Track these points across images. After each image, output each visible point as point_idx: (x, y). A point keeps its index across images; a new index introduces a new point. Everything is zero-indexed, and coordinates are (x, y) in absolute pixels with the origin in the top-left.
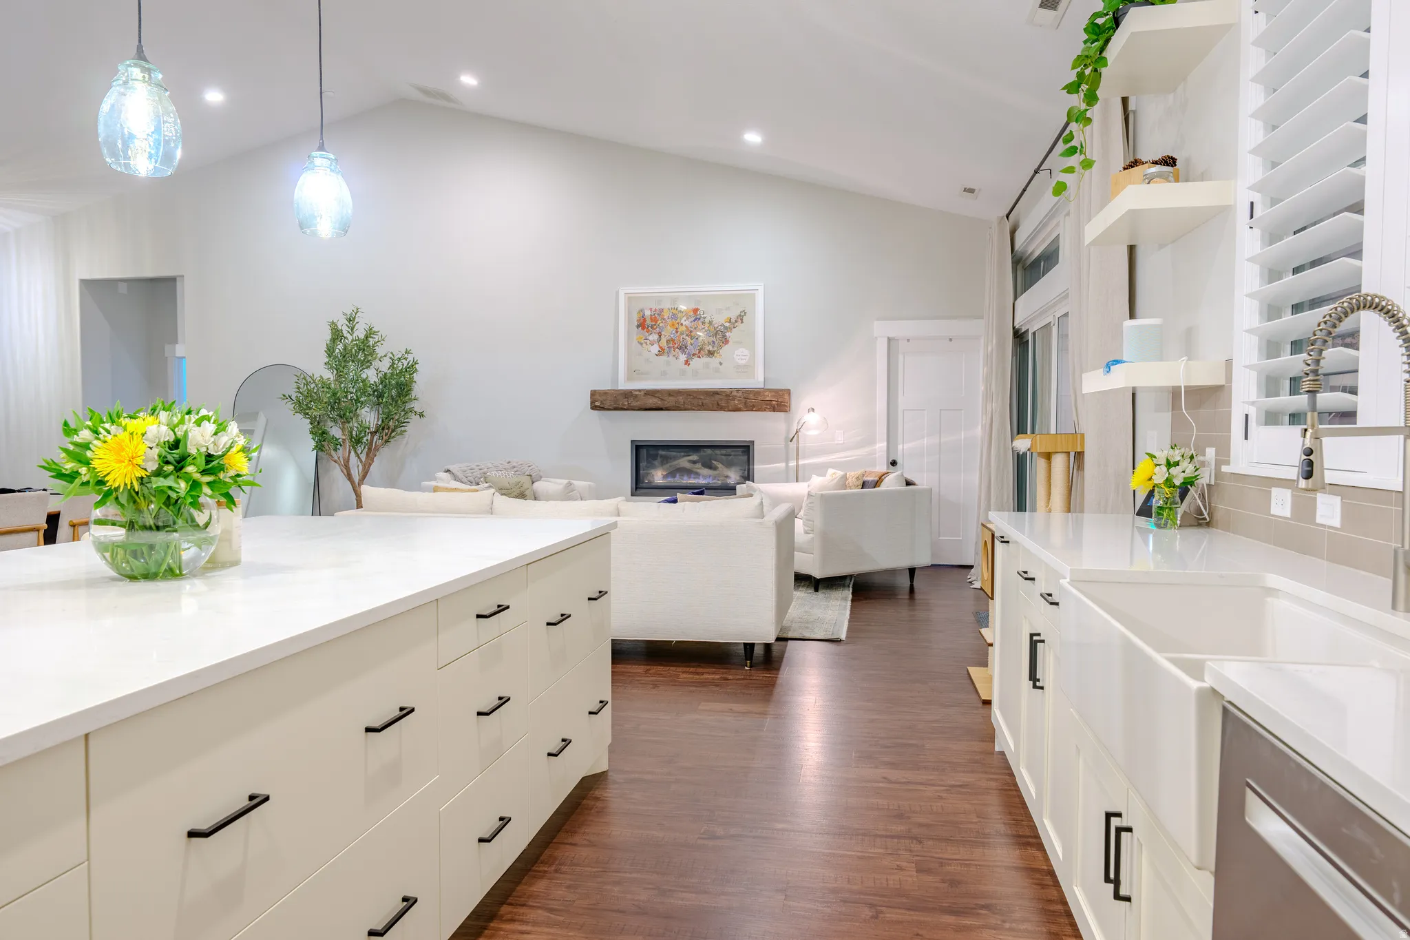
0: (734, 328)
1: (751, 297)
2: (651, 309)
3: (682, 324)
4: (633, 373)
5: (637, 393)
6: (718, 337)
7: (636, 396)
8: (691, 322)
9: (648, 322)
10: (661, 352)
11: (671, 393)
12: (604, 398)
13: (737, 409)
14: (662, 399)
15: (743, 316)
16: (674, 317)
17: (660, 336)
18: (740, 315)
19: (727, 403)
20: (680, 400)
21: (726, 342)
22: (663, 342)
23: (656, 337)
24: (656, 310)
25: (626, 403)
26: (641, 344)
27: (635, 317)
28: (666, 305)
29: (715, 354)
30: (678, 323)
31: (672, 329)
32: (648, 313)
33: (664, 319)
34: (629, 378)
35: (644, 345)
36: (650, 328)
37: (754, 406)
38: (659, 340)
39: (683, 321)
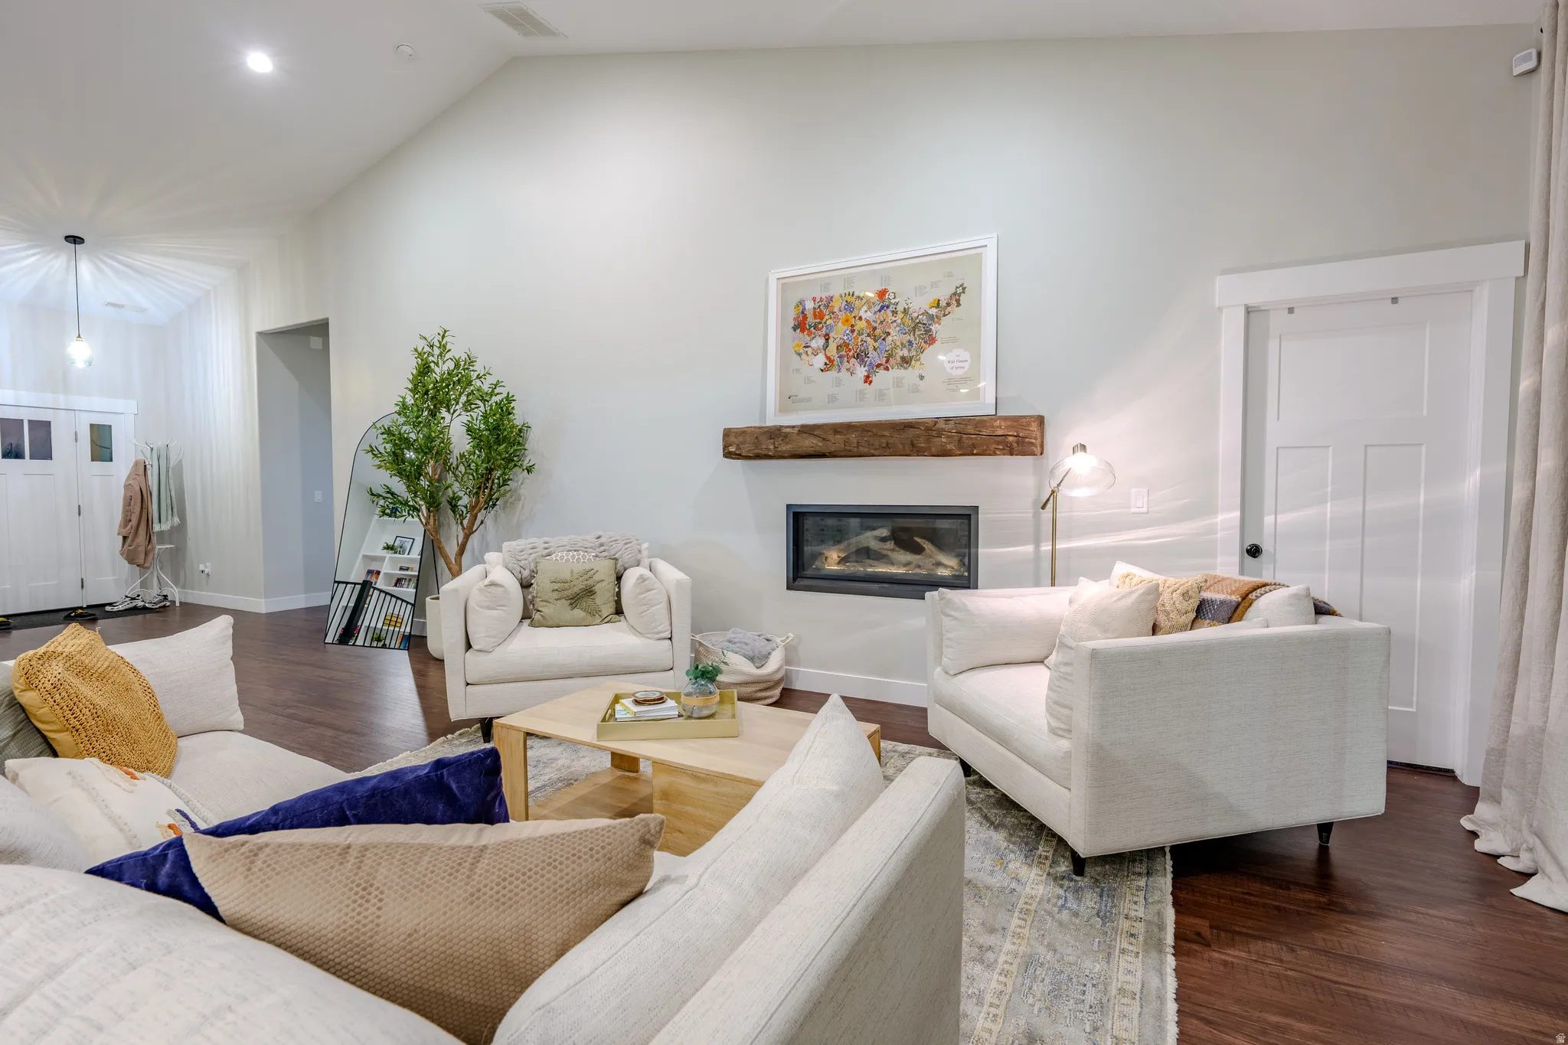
0: (945, 315)
1: (974, 260)
2: (814, 299)
3: (860, 318)
4: (789, 399)
5: (788, 430)
6: (917, 333)
7: (786, 435)
8: (875, 313)
9: (811, 320)
10: (829, 364)
11: (838, 429)
12: (741, 439)
13: (945, 453)
14: (824, 439)
15: (959, 295)
16: (849, 307)
17: (827, 340)
18: (955, 294)
19: (928, 441)
20: (851, 439)
21: (931, 340)
22: (832, 350)
23: (821, 341)
24: (821, 299)
25: (772, 447)
26: (799, 354)
27: (792, 314)
28: (837, 291)
29: (913, 362)
30: (855, 317)
31: (845, 328)
32: (810, 305)
33: (833, 313)
34: (782, 409)
35: (804, 356)
36: (812, 329)
37: (974, 446)
38: (826, 346)
39: (862, 313)
